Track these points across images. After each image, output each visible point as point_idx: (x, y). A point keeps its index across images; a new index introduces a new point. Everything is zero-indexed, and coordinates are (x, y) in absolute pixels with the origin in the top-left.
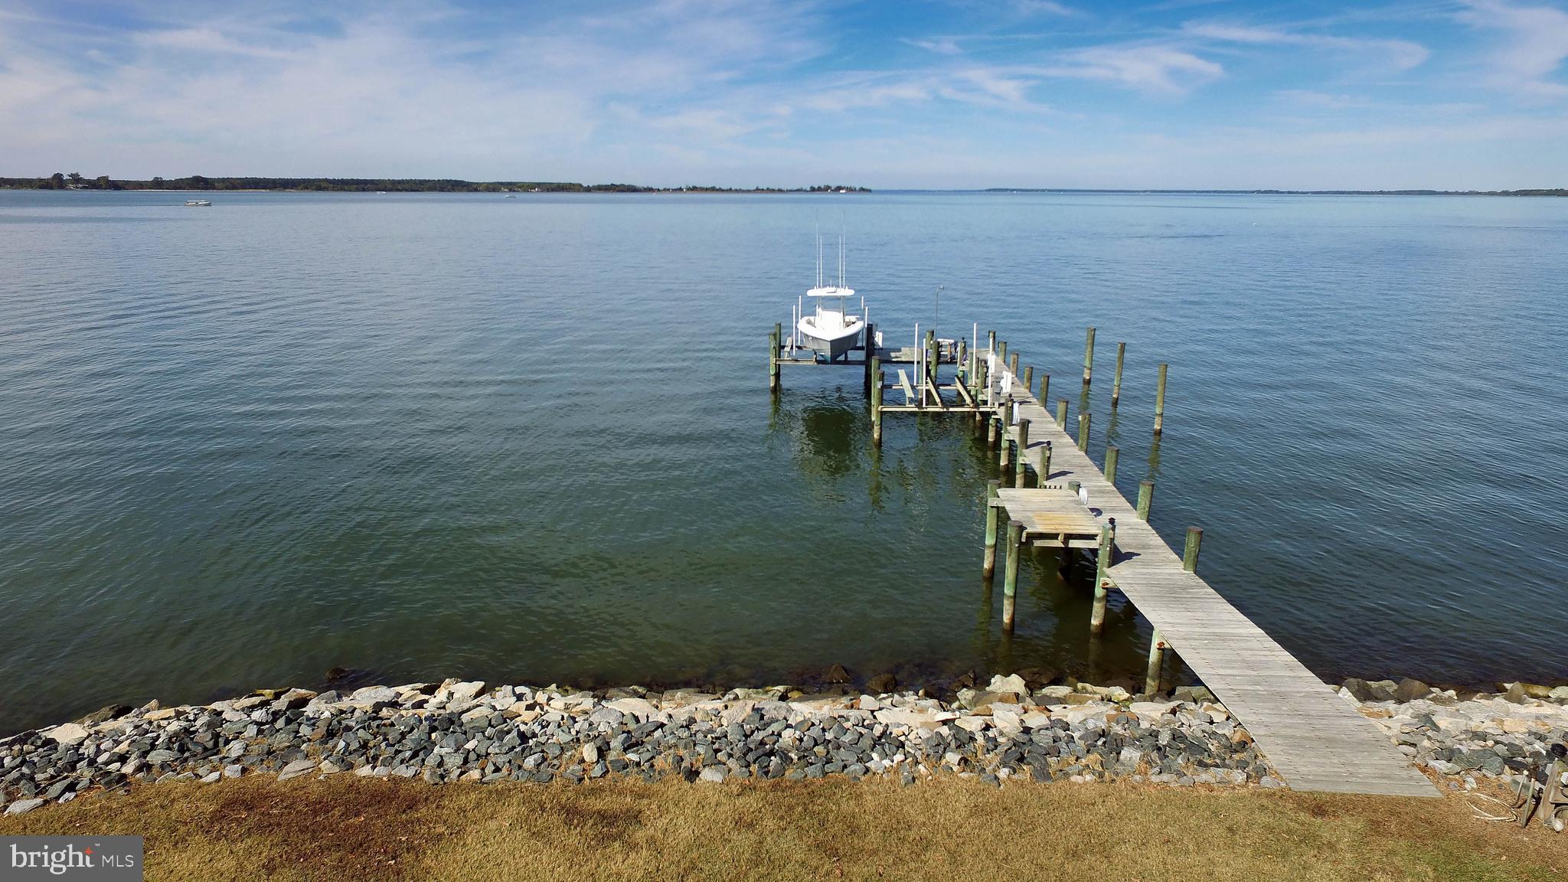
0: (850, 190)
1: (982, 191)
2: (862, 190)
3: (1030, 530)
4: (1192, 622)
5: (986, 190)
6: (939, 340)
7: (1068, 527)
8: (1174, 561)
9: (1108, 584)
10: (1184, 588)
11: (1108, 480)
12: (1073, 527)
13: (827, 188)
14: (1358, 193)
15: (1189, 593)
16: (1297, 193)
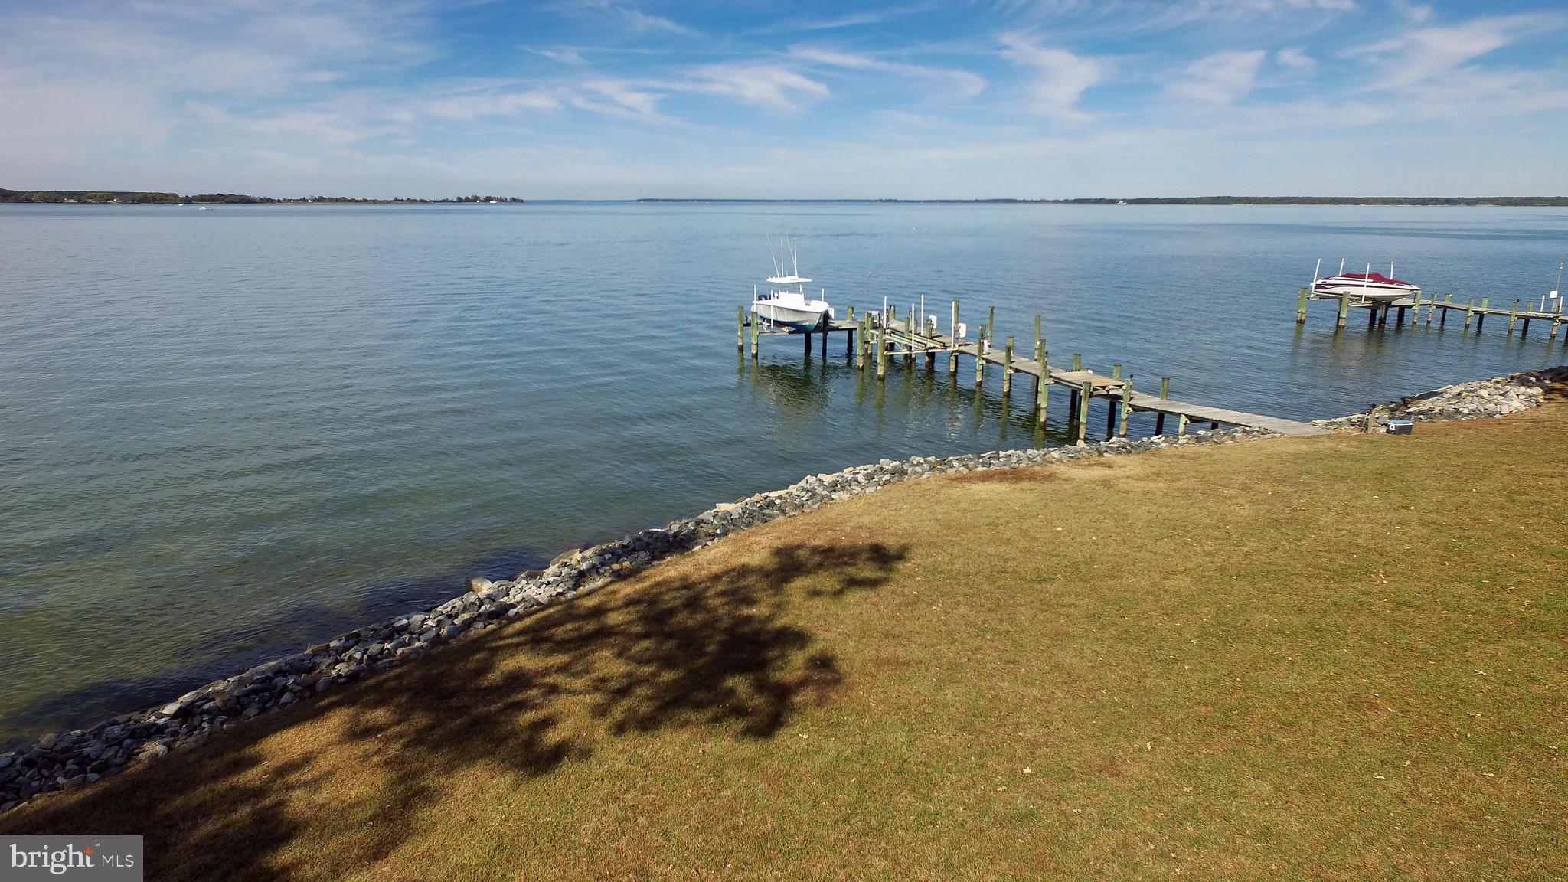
0: (501, 200)
2: (514, 200)
3: (1093, 386)
8: (1152, 398)
10: (1172, 404)
12: (1110, 383)
13: (475, 199)
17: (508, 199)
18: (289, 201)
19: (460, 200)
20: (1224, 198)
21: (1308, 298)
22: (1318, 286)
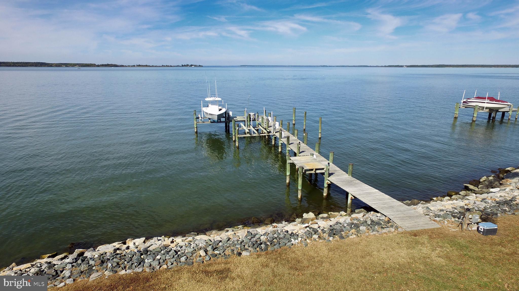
0: (195, 66)
1: (239, 66)
2: (200, 66)
3: (305, 168)
4: (359, 190)
5: (240, 66)
6: (249, 113)
7: (316, 167)
8: (345, 174)
9: (328, 183)
10: (351, 181)
11: (317, 153)
12: (317, 167)
13: (187, 65)
14: (348, 66)
15: (353, 182)
16: (332, 66)
17: (198, 65)
18: (130, 66)
19: (183, 66)
20: (442, 65)
21: (460, 107)
22: (464, 102)
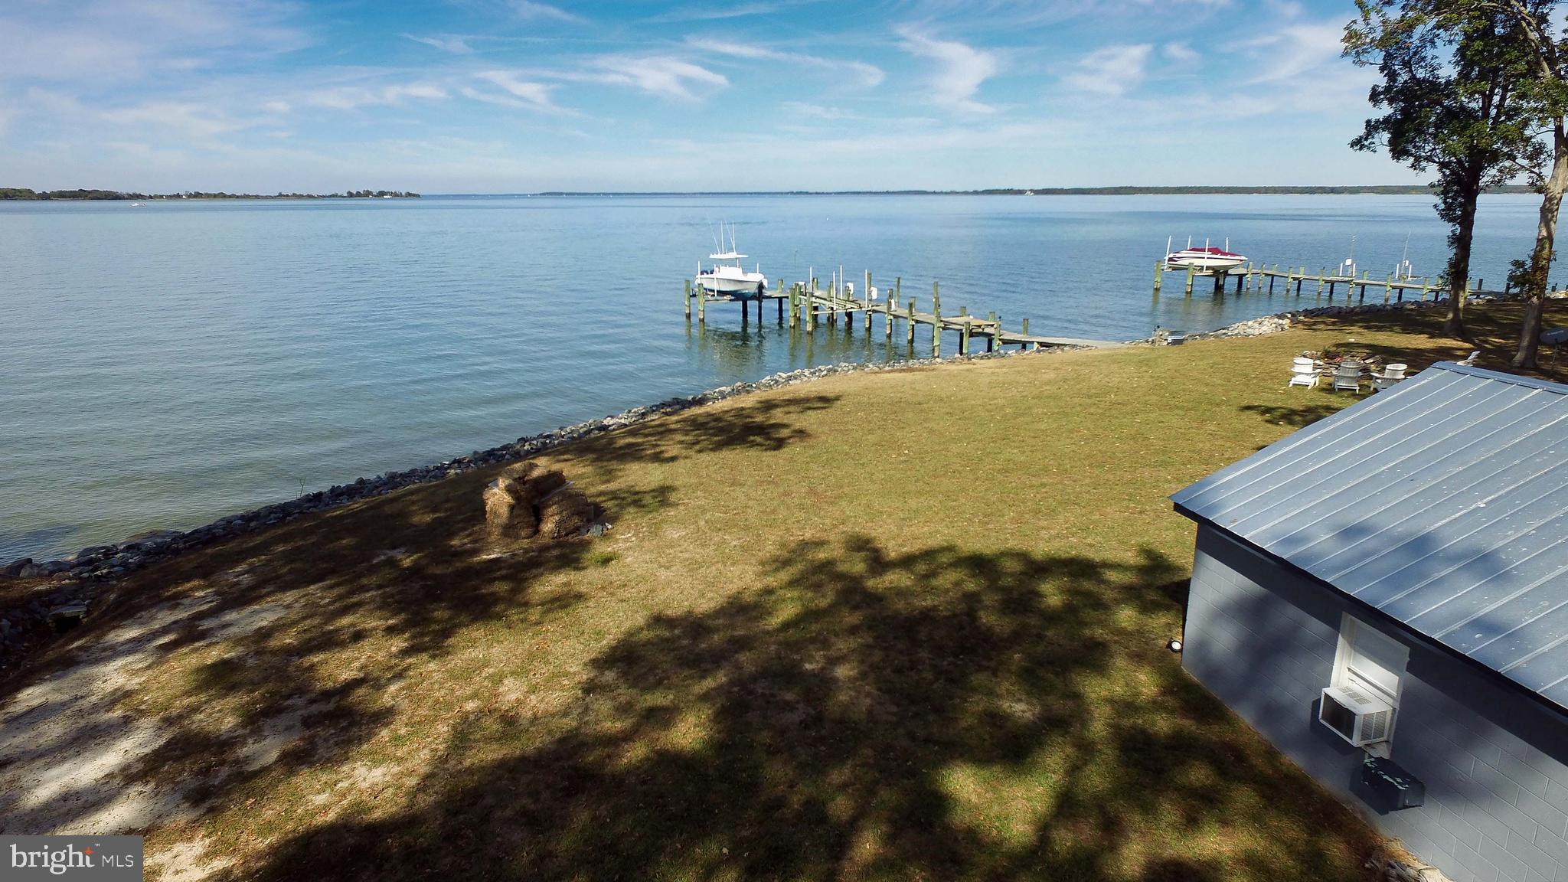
0: (395, 195)
2: (409, 195)
3: (972, 325)
12: (985, 323)
13: (368, 194)
18: (162, 197)
19: (351, 195)
21: (1163, 270)
22: (1170, 259)
